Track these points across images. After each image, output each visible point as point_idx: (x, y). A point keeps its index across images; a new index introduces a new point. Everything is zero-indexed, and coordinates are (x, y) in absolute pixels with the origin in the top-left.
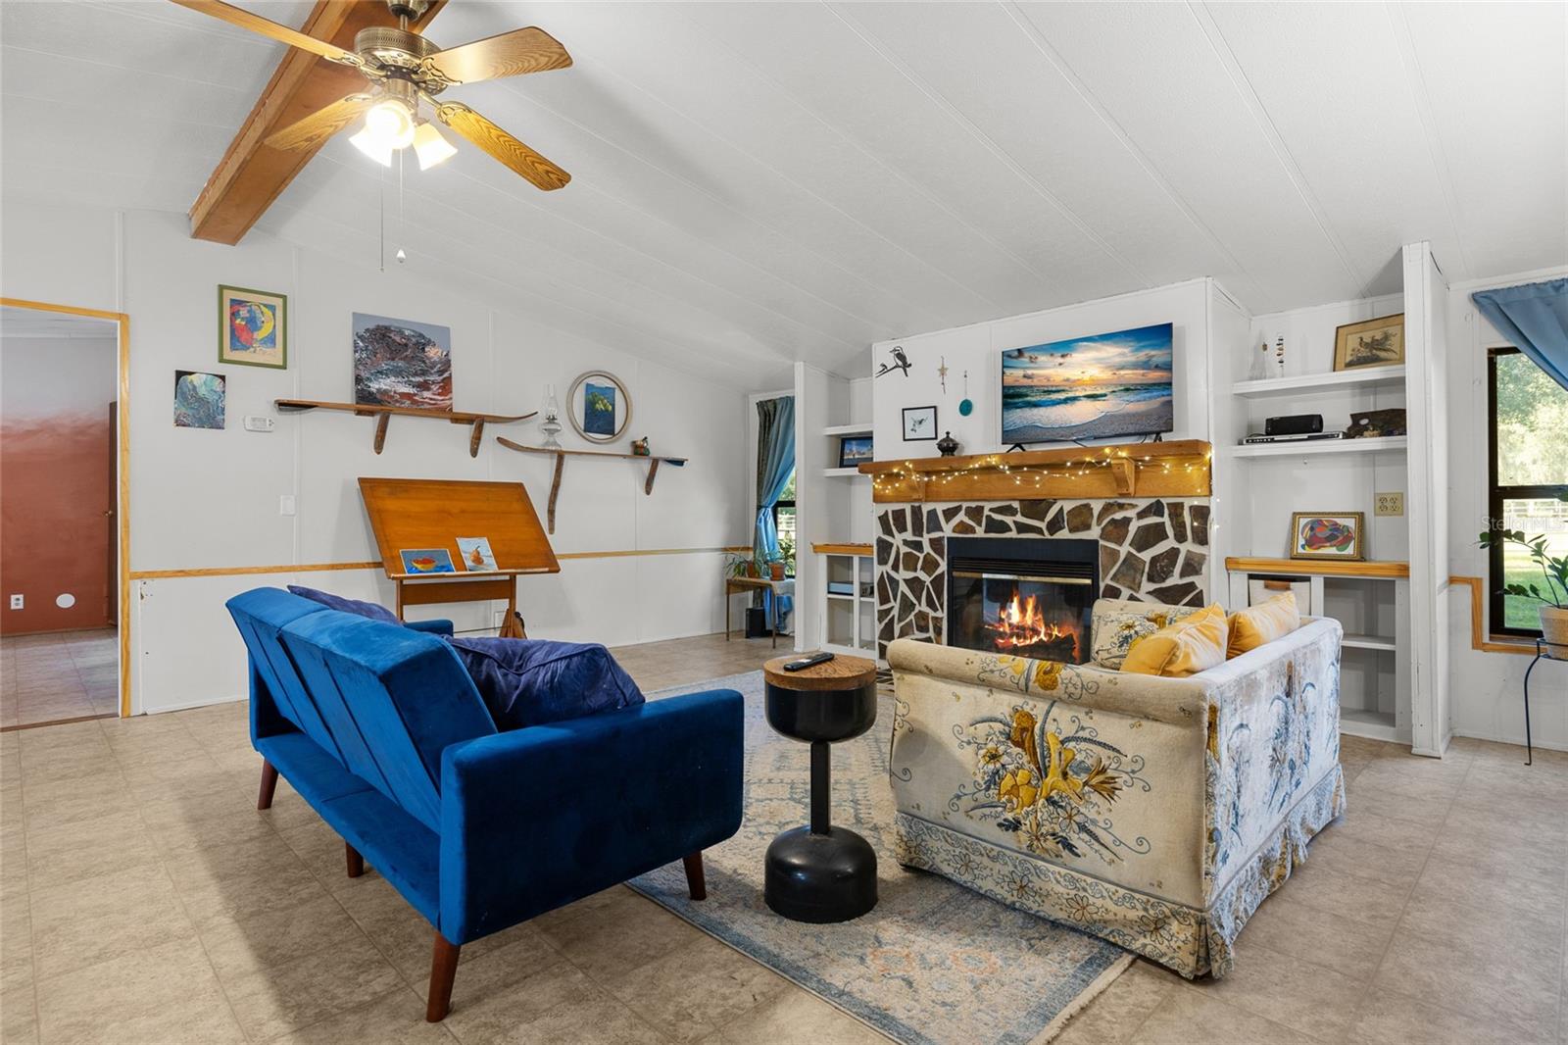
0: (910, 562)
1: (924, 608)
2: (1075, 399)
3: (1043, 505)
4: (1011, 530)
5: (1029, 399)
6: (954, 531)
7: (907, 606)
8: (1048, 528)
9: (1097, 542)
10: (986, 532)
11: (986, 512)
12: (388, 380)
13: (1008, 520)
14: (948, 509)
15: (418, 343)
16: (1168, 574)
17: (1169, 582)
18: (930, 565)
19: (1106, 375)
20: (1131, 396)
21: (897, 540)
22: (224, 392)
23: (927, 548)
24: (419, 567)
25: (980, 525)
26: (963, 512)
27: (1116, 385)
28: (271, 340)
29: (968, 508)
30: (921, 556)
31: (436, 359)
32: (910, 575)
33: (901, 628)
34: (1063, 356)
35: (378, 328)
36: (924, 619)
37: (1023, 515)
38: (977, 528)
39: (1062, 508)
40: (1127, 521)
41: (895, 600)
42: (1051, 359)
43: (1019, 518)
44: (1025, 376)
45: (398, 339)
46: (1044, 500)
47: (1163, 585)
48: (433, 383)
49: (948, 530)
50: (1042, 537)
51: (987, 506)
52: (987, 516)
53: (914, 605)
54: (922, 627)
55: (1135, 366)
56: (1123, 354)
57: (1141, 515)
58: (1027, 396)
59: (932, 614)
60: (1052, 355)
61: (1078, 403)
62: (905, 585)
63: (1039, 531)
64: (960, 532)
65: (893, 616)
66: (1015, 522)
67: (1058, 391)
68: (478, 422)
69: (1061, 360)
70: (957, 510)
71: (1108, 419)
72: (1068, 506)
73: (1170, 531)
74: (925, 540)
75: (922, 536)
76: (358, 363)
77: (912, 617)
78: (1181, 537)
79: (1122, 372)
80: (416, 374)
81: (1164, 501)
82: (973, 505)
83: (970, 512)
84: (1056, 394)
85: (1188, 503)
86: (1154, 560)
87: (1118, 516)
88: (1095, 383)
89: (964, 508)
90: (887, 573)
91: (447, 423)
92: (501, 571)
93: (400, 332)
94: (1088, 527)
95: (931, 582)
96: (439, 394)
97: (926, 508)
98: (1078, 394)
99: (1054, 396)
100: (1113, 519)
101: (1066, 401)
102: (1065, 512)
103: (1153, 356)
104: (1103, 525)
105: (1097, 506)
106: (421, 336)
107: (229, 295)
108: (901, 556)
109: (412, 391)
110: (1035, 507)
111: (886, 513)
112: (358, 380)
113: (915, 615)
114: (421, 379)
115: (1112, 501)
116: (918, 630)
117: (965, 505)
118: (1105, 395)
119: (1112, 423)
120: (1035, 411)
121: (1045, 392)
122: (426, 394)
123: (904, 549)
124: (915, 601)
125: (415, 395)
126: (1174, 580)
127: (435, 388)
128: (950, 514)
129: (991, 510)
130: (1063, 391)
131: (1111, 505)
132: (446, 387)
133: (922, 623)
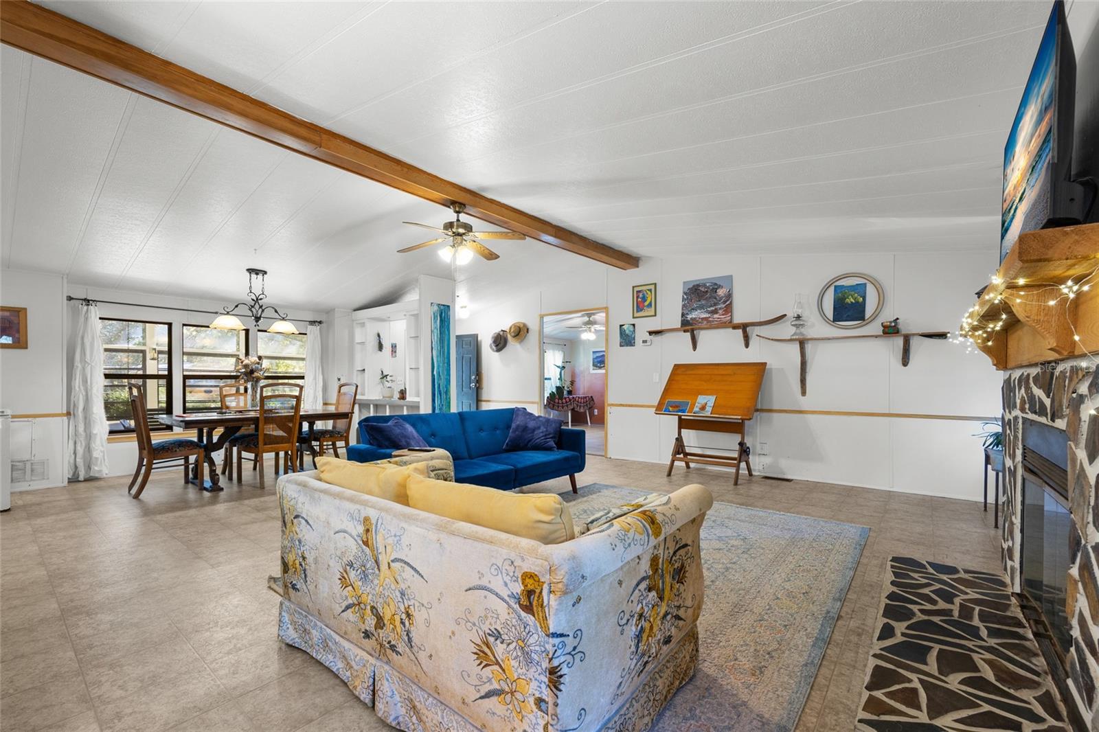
12: (697, 312)
15: (713, 288)
22: (634, 331)
24: (671, 409)
26: (1023, 382)
27: (1025, 176)
28: (650, 305)
31: (723, 295)
35: (694, 286)
45: (703, 289)
48: (720, 309)
68: (744, 327)
76: (684, 306)
80: (711, 306)
91: (731, 330)
92: (712, 415)
93: (704, 285)
96: (723, 315)
97: (1013, 376)
106: (716, 284)
107: (636, 289)
109: (707, 315)
112: (683, 315)
114: (713, 308)
122: (716, 316)
125: (710, 317)
127: (720, 312)
132: (729, 309)
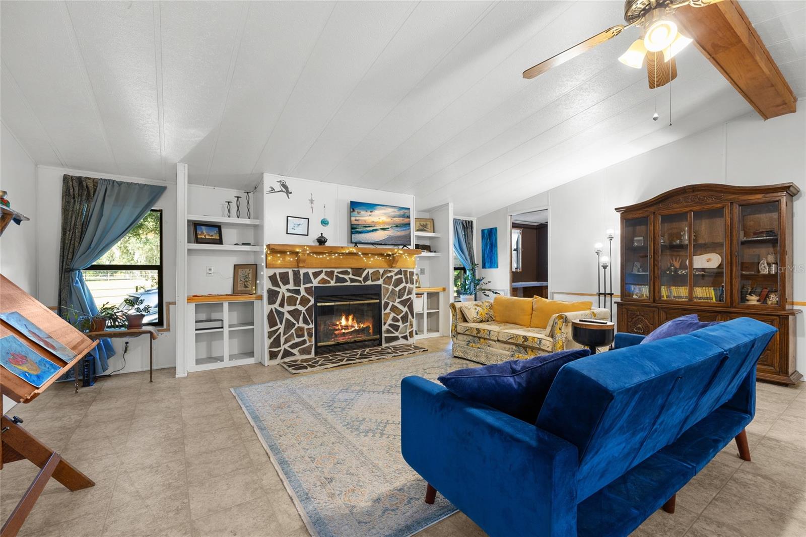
0: (292, 301)
1: (301, 324)
2: (376, 230)
3: (362, 270)
4: (347, 281)
5: (357, 230)
6: (319, 283)
7: (289, 325)
8: (363, 280)
9: (381, 285)
10: (335, 283)
11: (335, 274)
13: (346, 277)
14: (316, 272)
16: (403, 295)
17: (404, 298)
18: (304, 301)
19: (389, 220)
20: (398, 229)
21: (283, 289)
23: (303, 293)
25: (332, 280)
26: (323, 273)
27: (392, 224)
29: (326, 272)
30: (299, 297)
32: (292, 308)
33: (285, 339)
34: (371, 212)
36: (301, 331)
37: (352, 275)
38: (331, 281)
39: (368, 272)
40: (392, 277)
41: (281, 324)
42: (366, 213)
43: (351, 276)
44: (356, 220)
46: (361, 268)
47: (402, 299)
49: (315, 283)
50: (361, 284)
51: (336, 270)
52: (336, 275)
53: (294, 325)
54: (299, 335)
55: (400, 216)
56: (395, 212)
57: (396, 275)
58: (356, 228)
59: (306, 327)
60: (366, 211)
61: (378, 231)
62: (288, 314)
63: (360, 282)
64: (322, 284)
65: (280, 333)
66: (349, 278)
67: (369, 227)
69: (370, 213)
70: (321, 272)
71: (390, 238)
72: (371, 271)
73: (404, 280)
74: (302, 289)
75: (300, 286)
77: (293, 331)
78: (407, 283)
79: (395, 219)
81: (402, 269)
82: (329, 270)
83: (327, 273)
84: (369, 228)
85: (409, 270)
86: (400, 290)
87: (389, 275)
88: (384, 223)
89: (324, 271)
90: (275, 309)
94: (379, 279)
95: (306, 310)
97: (302, 271)
98: (378, 228)
99: (368, 229)
100: (387, 276)
101: (373, 231)
102: (370, 273)
103: (406, 213)
104: (384, 278)
105: (381, 271)
108: (286, 298)
110: (358, 271)
111: (275, 274)
113: (295, 330)
115: (386, 269)
116: (297, 337)
117: (324, 270)
118: (388, 228)
119: (392, 240)
120: (360, 235)
121: (364, 227)
123: (287, 294)
124: (295, 322)
126: (405, 297)
128: (316, 275)
129: (337, 272)
130: (372, 226)
131: (387, 271)
133: (300, 333)
